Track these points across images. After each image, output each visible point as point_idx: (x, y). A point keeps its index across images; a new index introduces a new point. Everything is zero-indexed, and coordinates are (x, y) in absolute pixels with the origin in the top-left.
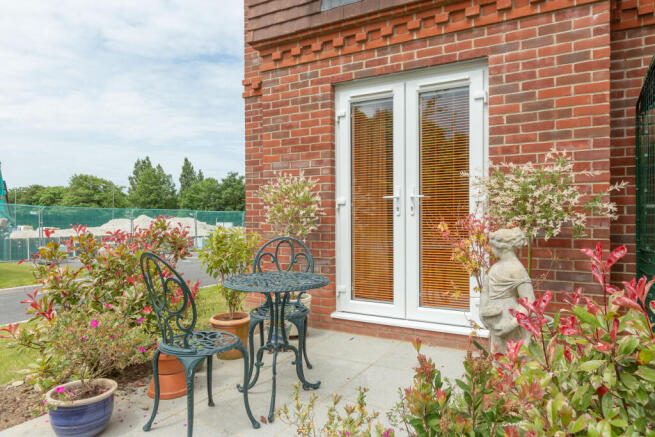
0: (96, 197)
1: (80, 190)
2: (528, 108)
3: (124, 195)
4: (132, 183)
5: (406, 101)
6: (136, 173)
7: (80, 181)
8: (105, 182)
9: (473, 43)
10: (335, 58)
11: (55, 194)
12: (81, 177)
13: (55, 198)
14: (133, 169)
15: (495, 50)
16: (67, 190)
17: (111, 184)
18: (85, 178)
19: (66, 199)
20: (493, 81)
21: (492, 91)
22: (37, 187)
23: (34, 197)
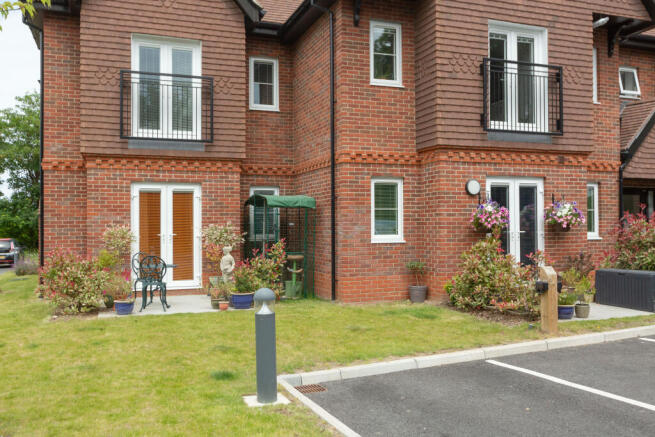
2: (216, 204)
5: (167, 194)
9: (196, 177)
10: (134, 170)
15: (205, 181)
20: (203, 192)
21: (203, 196)
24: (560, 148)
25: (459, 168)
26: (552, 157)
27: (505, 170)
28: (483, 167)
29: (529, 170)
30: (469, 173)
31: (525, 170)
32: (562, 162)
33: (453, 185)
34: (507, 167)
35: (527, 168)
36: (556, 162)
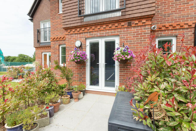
0: (25, 59)
1: (21, 57)
3: (31, 58)
4: (34, 56)
6: (34, 54)
7: (20, 55)
8: (27, 56)
11: (14, 58)
12: (21, 54)
13: (14, 59)
14: (34, 53)
16: (17, 57)
17: (28, 56)
18: (22, 55)
19: (17, 59)
22: (9, 56)
23: (9, 59)
24: (127, 17)
25: (73, 37)
26: (123, 24)
27: (95, 34)
28: (84, 34)
29: (109, 33)
30: (77, 38)
31: (106, 33)
32: (130, 25)
33: (71, 44)
34: (96, 33)
35: (107, 31)
36: (126, 26)
